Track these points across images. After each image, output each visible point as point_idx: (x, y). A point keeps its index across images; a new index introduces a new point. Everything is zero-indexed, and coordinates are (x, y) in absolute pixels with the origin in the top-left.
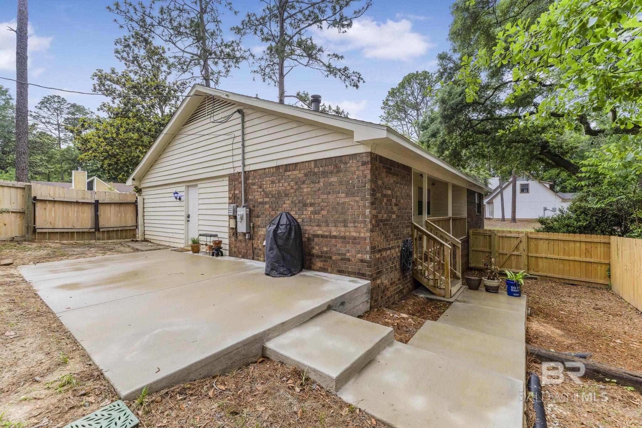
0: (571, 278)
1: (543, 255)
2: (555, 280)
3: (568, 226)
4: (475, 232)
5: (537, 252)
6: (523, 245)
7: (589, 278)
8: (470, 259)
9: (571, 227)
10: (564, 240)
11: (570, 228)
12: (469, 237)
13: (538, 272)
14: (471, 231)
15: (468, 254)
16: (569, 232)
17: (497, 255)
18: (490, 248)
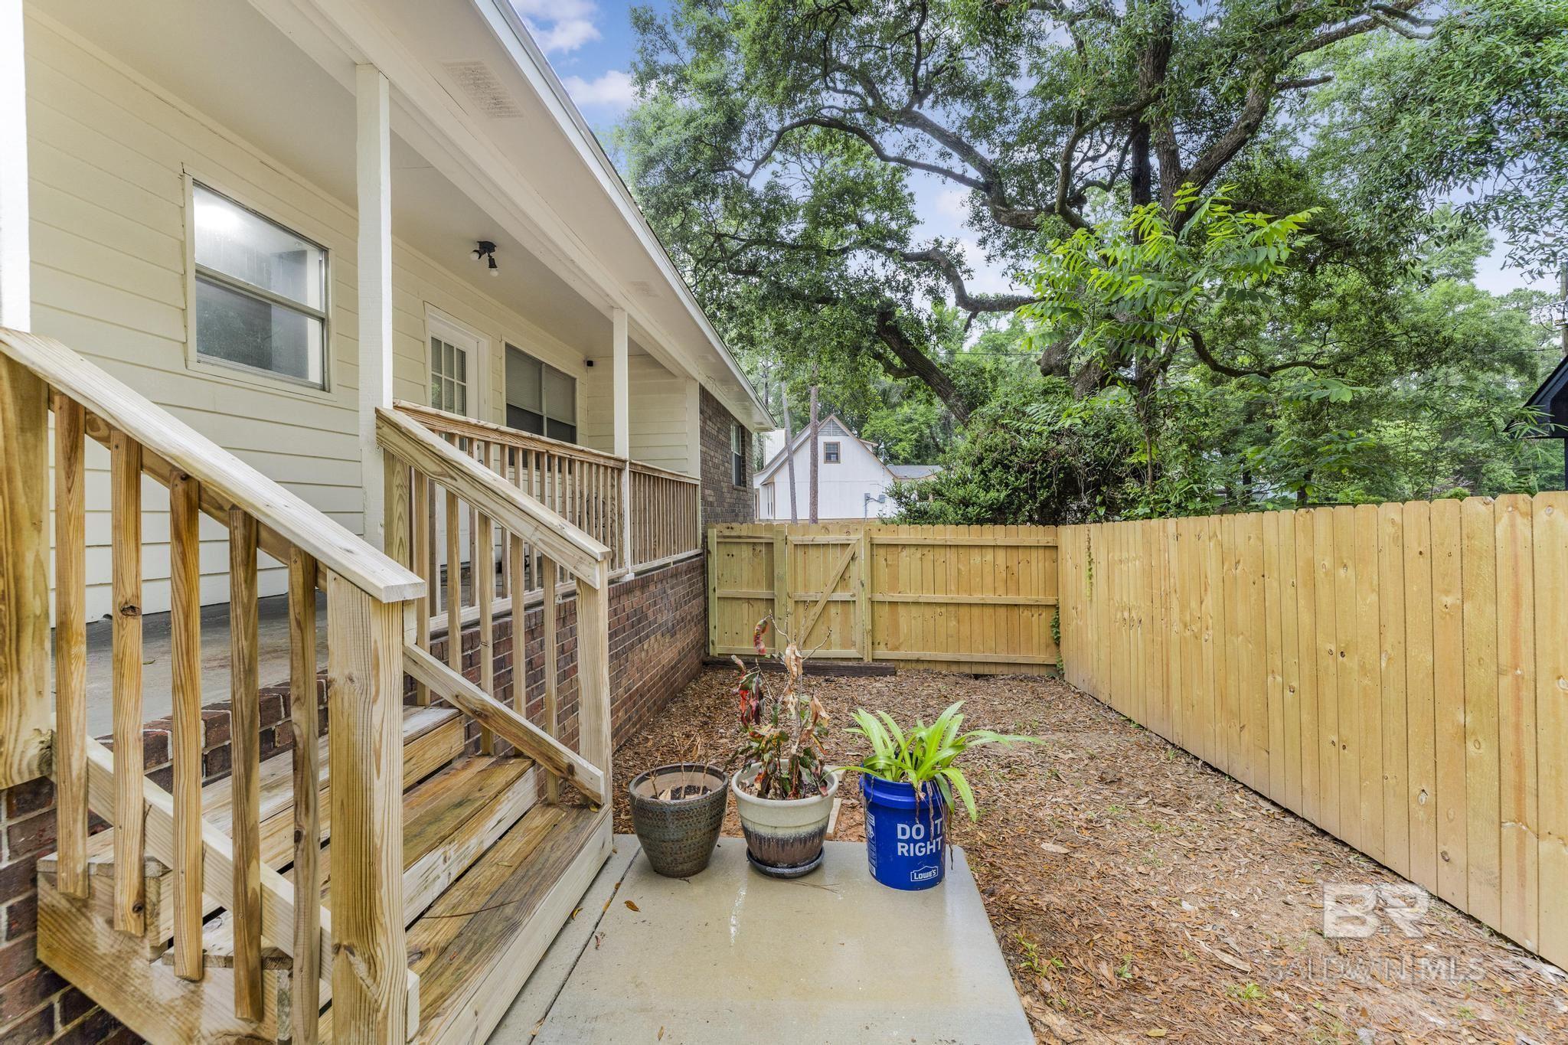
0: (978, 657)
1: (910, 596)
2: (938, 668)
3: (965, 503)
4: (727, 533)
5: (894, 588)
6: (860, 570)
7: (1014, 651)
8: (711, 628)
9: (973, 504)
10: (957, 546)
11: (970, 509)
12: (709, 552)
13: (897, 648)
14: (713, 534)
15: (706, 610)
16: (968, 521)
17: (791, 607)
18: (771, 585)
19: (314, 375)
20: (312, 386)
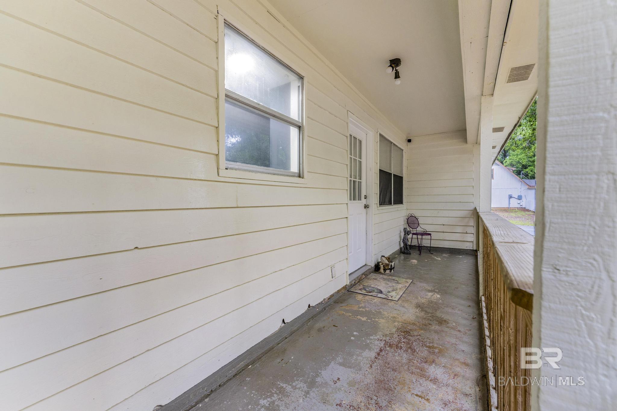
19: (294, 168)
20: (293, 175)
